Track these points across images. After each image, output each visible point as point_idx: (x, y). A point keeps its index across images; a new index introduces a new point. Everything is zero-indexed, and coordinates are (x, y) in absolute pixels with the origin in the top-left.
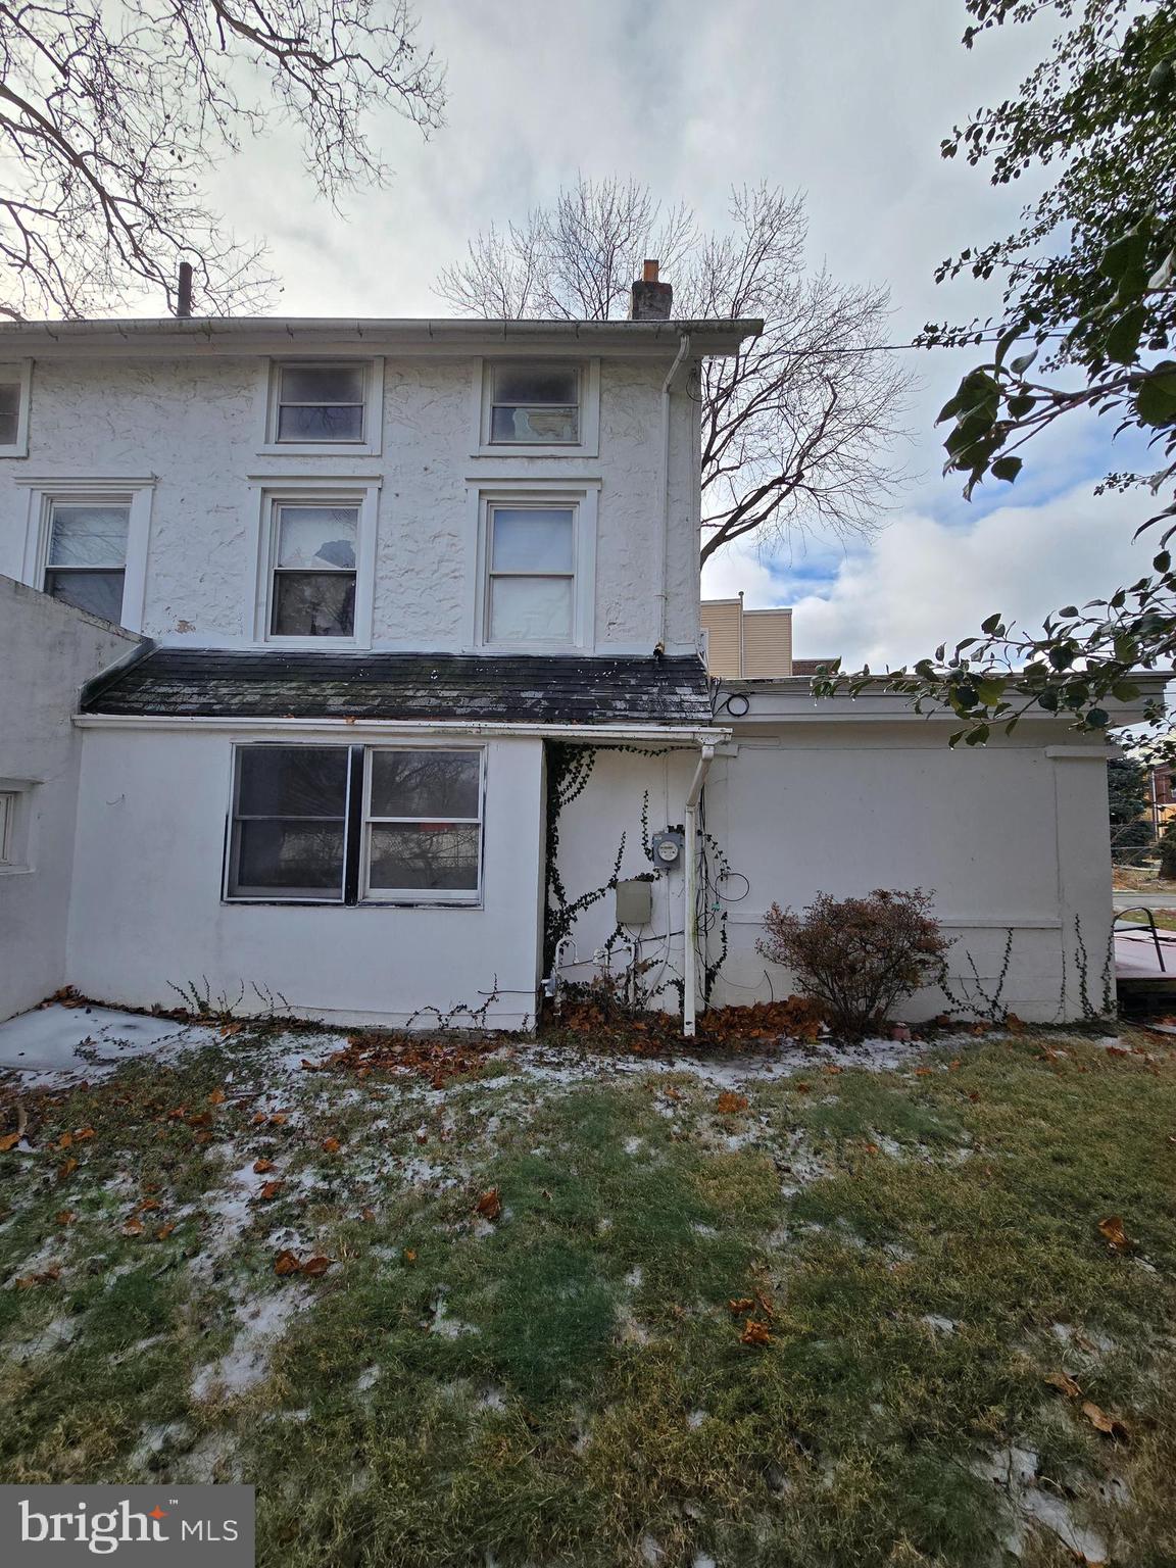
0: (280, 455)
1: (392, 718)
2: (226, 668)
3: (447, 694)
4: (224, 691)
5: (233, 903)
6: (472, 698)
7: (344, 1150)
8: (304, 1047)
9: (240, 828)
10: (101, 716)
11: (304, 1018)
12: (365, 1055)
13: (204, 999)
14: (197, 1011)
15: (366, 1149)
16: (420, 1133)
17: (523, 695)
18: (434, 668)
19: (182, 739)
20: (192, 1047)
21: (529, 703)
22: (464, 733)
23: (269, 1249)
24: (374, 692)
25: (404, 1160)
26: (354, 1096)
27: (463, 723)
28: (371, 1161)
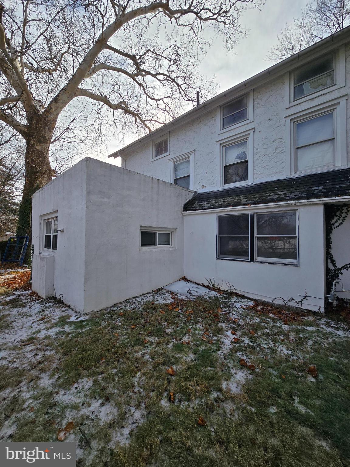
0: (224, 133)
1: (262, 204)
2: (213, 196)
3: (281, 193)
4: (214, 202)
5: (219, 259)
6: (291, 193)
7: (256, 335)
8: (241, 302)
9: (220, 238)
10: (187, 212)
11: (240, 293)
12: (259, 308)
13: (213, 284)
14: (212, 287)
15: (264, 337)
16: (282, 337)
17: (313, 189)
18: (276, 185)
19: (204, 215)
20: (212, 296)
21: (316, 191)
22: (289, 205)
23: (237, 357)
24: (256, 196)
25: (277, 345)
26: (257, 320)
27: (289, 202)
28: (265, 341)
